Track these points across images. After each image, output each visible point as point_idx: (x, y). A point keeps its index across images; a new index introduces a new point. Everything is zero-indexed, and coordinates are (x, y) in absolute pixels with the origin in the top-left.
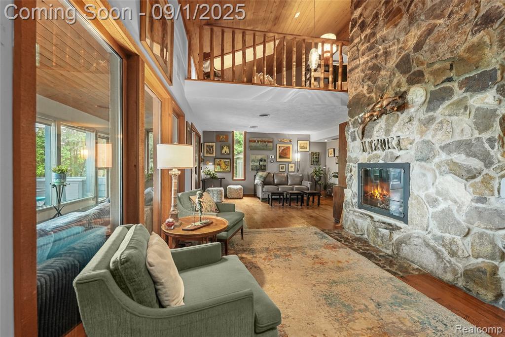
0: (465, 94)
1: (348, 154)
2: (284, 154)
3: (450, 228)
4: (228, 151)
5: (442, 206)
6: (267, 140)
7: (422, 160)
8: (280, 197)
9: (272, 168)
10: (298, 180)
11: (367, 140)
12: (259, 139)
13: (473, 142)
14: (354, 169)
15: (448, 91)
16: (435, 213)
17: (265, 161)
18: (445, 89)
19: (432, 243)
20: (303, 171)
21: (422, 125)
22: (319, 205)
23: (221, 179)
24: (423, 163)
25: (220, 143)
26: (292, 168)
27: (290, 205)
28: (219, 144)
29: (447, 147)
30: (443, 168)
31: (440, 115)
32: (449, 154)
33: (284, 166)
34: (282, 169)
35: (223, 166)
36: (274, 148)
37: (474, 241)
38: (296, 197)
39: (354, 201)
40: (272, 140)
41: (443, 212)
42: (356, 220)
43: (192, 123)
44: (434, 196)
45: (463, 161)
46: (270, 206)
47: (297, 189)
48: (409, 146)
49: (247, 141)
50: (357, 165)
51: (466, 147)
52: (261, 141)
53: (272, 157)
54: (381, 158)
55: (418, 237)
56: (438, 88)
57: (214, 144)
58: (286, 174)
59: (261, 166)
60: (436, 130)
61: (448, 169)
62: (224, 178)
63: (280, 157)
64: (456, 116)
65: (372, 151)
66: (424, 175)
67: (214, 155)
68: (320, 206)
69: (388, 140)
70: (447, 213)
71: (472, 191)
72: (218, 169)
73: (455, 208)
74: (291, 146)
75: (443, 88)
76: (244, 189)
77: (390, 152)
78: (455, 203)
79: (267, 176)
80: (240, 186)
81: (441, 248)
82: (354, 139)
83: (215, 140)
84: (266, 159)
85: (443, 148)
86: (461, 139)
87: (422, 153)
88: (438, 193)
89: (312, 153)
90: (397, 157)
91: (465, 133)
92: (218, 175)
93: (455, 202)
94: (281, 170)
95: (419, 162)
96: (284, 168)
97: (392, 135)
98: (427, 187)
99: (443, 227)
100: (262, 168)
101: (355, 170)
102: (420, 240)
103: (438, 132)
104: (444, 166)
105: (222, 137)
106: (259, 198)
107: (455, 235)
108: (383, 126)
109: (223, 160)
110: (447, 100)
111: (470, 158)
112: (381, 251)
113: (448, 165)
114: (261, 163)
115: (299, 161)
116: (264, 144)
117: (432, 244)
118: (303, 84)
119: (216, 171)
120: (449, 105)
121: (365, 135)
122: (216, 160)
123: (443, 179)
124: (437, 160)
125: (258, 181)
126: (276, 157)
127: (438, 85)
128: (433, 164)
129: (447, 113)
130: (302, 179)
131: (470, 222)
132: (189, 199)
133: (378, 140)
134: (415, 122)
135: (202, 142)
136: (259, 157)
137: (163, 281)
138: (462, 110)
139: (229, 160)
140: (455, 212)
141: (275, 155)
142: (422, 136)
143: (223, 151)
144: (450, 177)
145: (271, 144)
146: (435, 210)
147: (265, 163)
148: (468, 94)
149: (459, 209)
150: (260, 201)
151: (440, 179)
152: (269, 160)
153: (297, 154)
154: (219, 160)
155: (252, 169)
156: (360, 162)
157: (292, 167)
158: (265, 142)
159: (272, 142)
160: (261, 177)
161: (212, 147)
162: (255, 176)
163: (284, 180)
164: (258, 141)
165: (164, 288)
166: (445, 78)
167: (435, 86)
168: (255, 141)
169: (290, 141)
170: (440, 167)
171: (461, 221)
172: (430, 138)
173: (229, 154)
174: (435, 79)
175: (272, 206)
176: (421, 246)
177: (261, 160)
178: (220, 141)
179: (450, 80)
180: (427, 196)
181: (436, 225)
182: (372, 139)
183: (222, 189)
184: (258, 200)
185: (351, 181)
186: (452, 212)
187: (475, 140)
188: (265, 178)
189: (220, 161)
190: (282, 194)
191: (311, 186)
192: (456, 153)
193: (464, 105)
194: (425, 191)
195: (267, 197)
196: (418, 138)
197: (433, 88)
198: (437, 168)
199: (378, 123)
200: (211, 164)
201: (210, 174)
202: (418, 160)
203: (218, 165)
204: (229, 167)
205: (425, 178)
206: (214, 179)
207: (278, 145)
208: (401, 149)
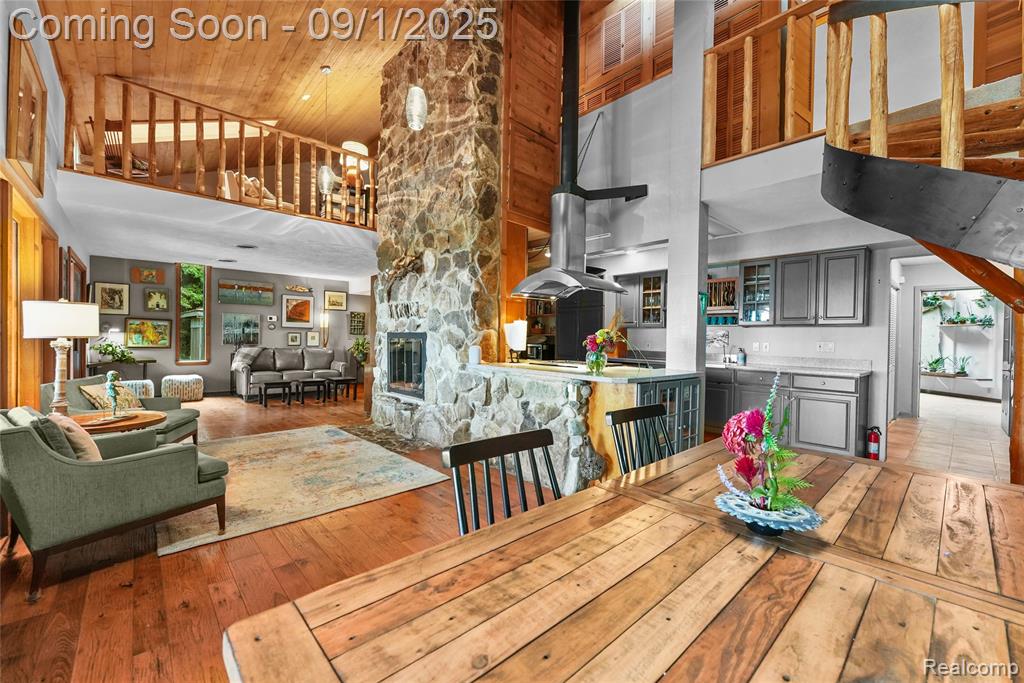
0: (456, 269)
1: (378, 320)
2: (299, 313)
3: (447, 397)
4: (163, 303)
5: (444, 376)
6: (260, 285)
7: (433, 329)
8: (284, 390)
9: (272, 340)
10: (324, 361)
11: (394, 303)
12: (241, 283)
14: (383, 340)
15: (447, 262)
16: (441, 384)
17: (256, 325)
18: (445, 259)
19: (438, 415)
20: (336, 344)
21: (433, 293)
22: (355, 398)
23: (145, 363)
24: (434, 333)
25: (142, 286)
26: (314, 340)
27: (303, 403)
28: (138, 288)
29: (448, 317)
31: (444, 285)
32: (449, 325)
33: (298, 335)
34: (292, 340)
35: (150, 334)
36: (276, 303)
38: (315, 388)
39: (383, 382)
40: (271, 287)
41: (444, 382)
42: (384, 406)
43: (69, 248)
44: (440, 367)
45: (455, 331)
46: (264, 408)
47: (318, 376)
48: (425, 315)
49: (214, 286)
50: (386, 334)
51: (457, 318)
52: (246, 288)
53: (271, 318)
54: (406, 326)
55: (430, 412)
56: (442, 256)
57: (126, 288)
58: (300, 351)
59: (248, 335)
60: (442, 299)
61: (448, 339)
62: (155, 361)
63: (289, 319)
64: (452, 287)
65: (398, 317)
66: (434, 345)
67: (125, 311)
68: (357, 400)
69: (410, 306)
70: (446, 382)
71: (459, 360)
72: (135, 340)
73: (450, 377)
74: (311, 299)
76: (207, 381)
77: (412, 320)
78: (450, 372)
79: (259, 355)
80: (197, 377)
81: (443, 418)
82: (382, 301)
83: (126, 277)
84: (258, 322)
85: (446, 318)
86: (454, 310)
87: (433, 322)
88: (442, 364)
89: (352, 313)
90: (418, 326)
91: (456, 305)
92: (137, 355)
94: (291, 343)
95: (431, 332)
96: (298, 339)
97: (412, 300)
98: (436, 358)
99: (444, 397)
100: (250, 340)
101: (385, 341)
102: (431, 415)
103: (442, 302)
104: (446, 336)
105: (146, 273)
106: (241, 396)
107: (450, 403)
108: (406, 288)
109: (149, 323)
110: (447, 271)
111: (459, 328)
112: (402, 437)
113: (448, 335)
114: (247, 330)
115: (326, 326)
116: (254, 293)
118: (313, 211)
119: (130, 345)
120: (448, 276)
121: (391, 297)
122: (131, 321)
123: (445, 350)
124: (442, 330)
125: (238, 364)
126: (280, 319)
127: (442, 253)
128: (439, 334)
129: (447, 283)
130: (332, 358)
131: (457, 388)
132: (78, 392)
133: (402, 305)
134: (429, 289)
135: (88, 282)
136: (243, 318)
137: (85, 446)
138: (455, 283)
139: (166, 323)
140: (450, 380)
141: (279, 315)
142: (433, 304)
143: (152, 304)
144: (449, 348)
145: (270, 294)
146: (440, 381)
147: (257, 331)
148: (458, 269)
149: (452, 378)
150: (243, 402)
151: (443, 350)
152: (265, 324)
153: (322, 314)
154: (138, 322)
155: (227, 342)
156: (388, 331)
157: (313, 338)
158: (256, 289)
159: (271, 290)
160: (246, 356)
161: (119, 292)
162: (233, 356)
163: (296, 361)
164: (240, 288)
165: (87, 454)
166: (445, 248)
168: (233, 287)
169: (310, 291)
170: (444, 337)
171: (453, 388)
172: (437, 306)
173: (164, 310)
174: (441, 247)
175: (266, 406)
176: (431, 421)
177: (247, 324)
178: (141, 282)
179: (448, 251)
180: (436, 367)
181: (441, 396)
182: (397, 303)
183: (149, 382)
184: (239, 400)
185: (381, 355)
187: (460, 312)
188: (255, 359)
189: (143, 324)
190: (287, 384)
191: (345, 369)
192: (452, 324)
193: (456, 279)
194: (435, 363)
195: (257, 393)
196: (430, 306)
197: (439, 256)
198: (442, 338)
199: (402, 283)
200: (117, 330)
201: (113, 353)
202: (431, 330)
203: (135, 332)
204: (167, 337)
205: (435, 349)
206: (124, 364)
207: (285, 297)
208: (420, 317)
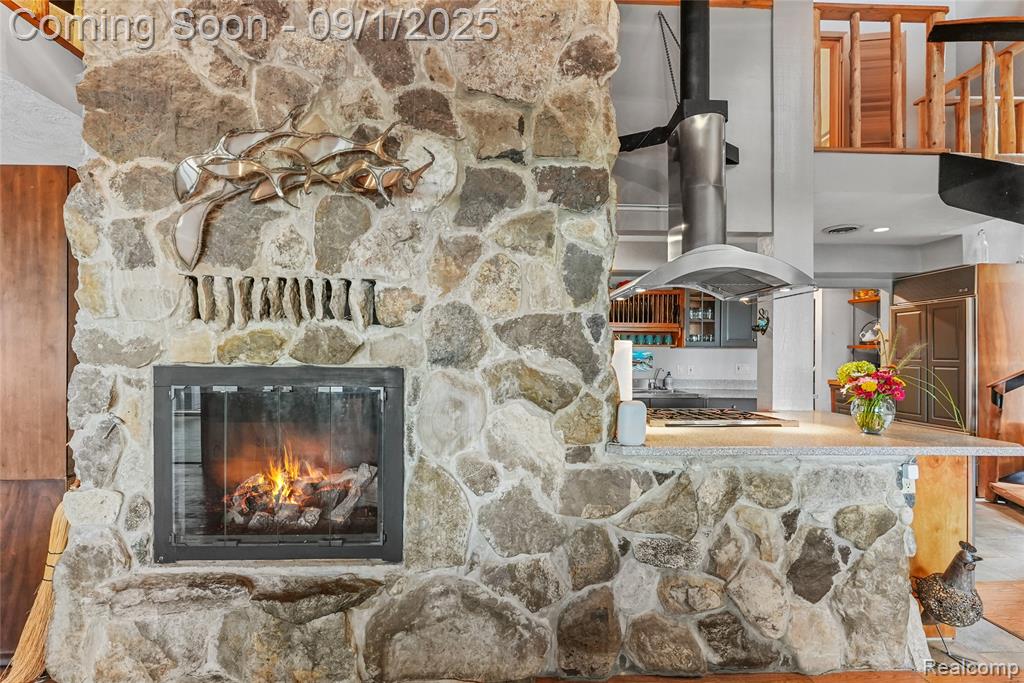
0: (549, 206)
3: (527, 538)
5: (506, 484)
7: (448, 360)
11: (224, 273)
13: (566, 323)
14: (127, 394)
15: (512, 183)
16: (488, 507)
18: (505, 176)
19: (485, 592)
21: (450, 259)
24: (451, 370)
29: (511, 328)
30: (505, 385)
31: (489, 242)
32: (515, 349)
37: (576, 550)
39: (131, 538)
41: (508, 501)
44: (486, 460)
45: (545, 366)
48: (409, 316)
50: (147, 374)
51: (550, 332)
54: (288, 348)
55: (445, 593)
56: (486, 165)
60: (485, 279)
61: (517, 385)
64: (529, 253)
65: (249, 317)
66: (458, 405)
69: (328, 286)
70: (518, 499)
71: (562, 437)
73: (535, 485)
75: (500, 171)
77: (327, 330)
78: (533, 470)
81: (508, 598)
82: (139, 257)
85: (500, 330)
86: (543, 312)
87: (449, 340)
88: (495, 451)
90: (358, 349)
91: (549, 300)
93: (533, 468)
95: (439, 368)
97: (348, 271)
98: (461, 440)
99: (513, 540)
101: (137, 405)
102: (452, 599)
103: (488, 287)
104: (507, 378)
107: (539, 551)
108: (308, 235)
110: (510, 207)
111: (560, 359)
113: (519, 376)
117: (484, 597)
120: (513, 222)
121: (212, 250)
123: (503, 413)
124: (486, 362)
127: (488, 158)
128: (477, 371)
129: (508, 240)
131: (571, 510)
133: (282, 281)
134: (427, 247)
138: (542, 244)
140: (537, 494)
142: (447, 290)
144: (519, 407)
146: (488, 498)
148: (554, 207)
149: (547, 485)
151: (496, 413)
156: (168, 360)
166: (506, 147)
167: (480, 158)
170: (499, 380)
171: (551, 512)
172: (466, 299)
174: (481, 139)
176: (454, 615)
179: (516, 156)
180: (464, 463)
181: (492, 539)
182: (249, 272)
185: (115, 447)
186: (530, 494)
187: (568, 319)
192: (530, 346)
193: (546, 232)
194: (455, 451)
196: (433, 297)
197: (472, 161)
198: (490, 384)
199: (278, 214)
202: (435, 362)
205: (458, 413)
208: (376, 322)
